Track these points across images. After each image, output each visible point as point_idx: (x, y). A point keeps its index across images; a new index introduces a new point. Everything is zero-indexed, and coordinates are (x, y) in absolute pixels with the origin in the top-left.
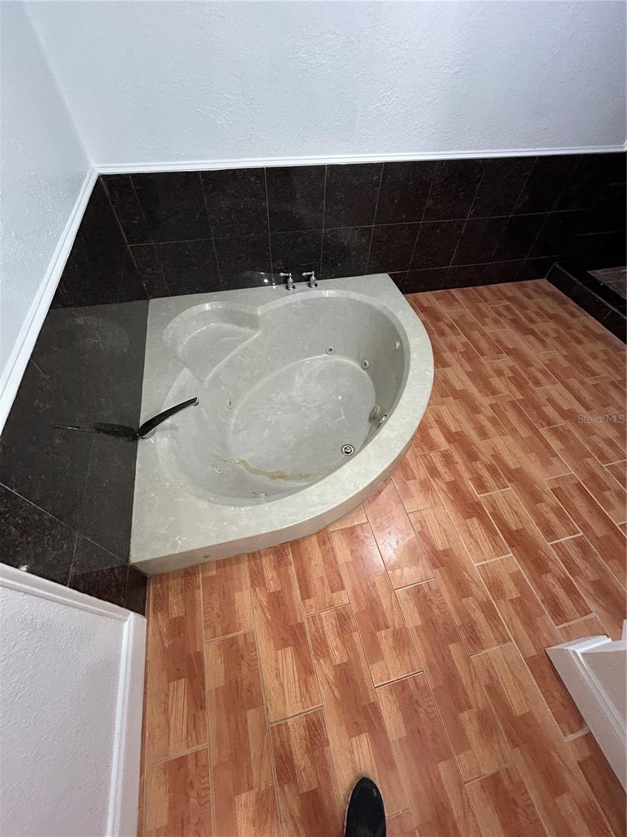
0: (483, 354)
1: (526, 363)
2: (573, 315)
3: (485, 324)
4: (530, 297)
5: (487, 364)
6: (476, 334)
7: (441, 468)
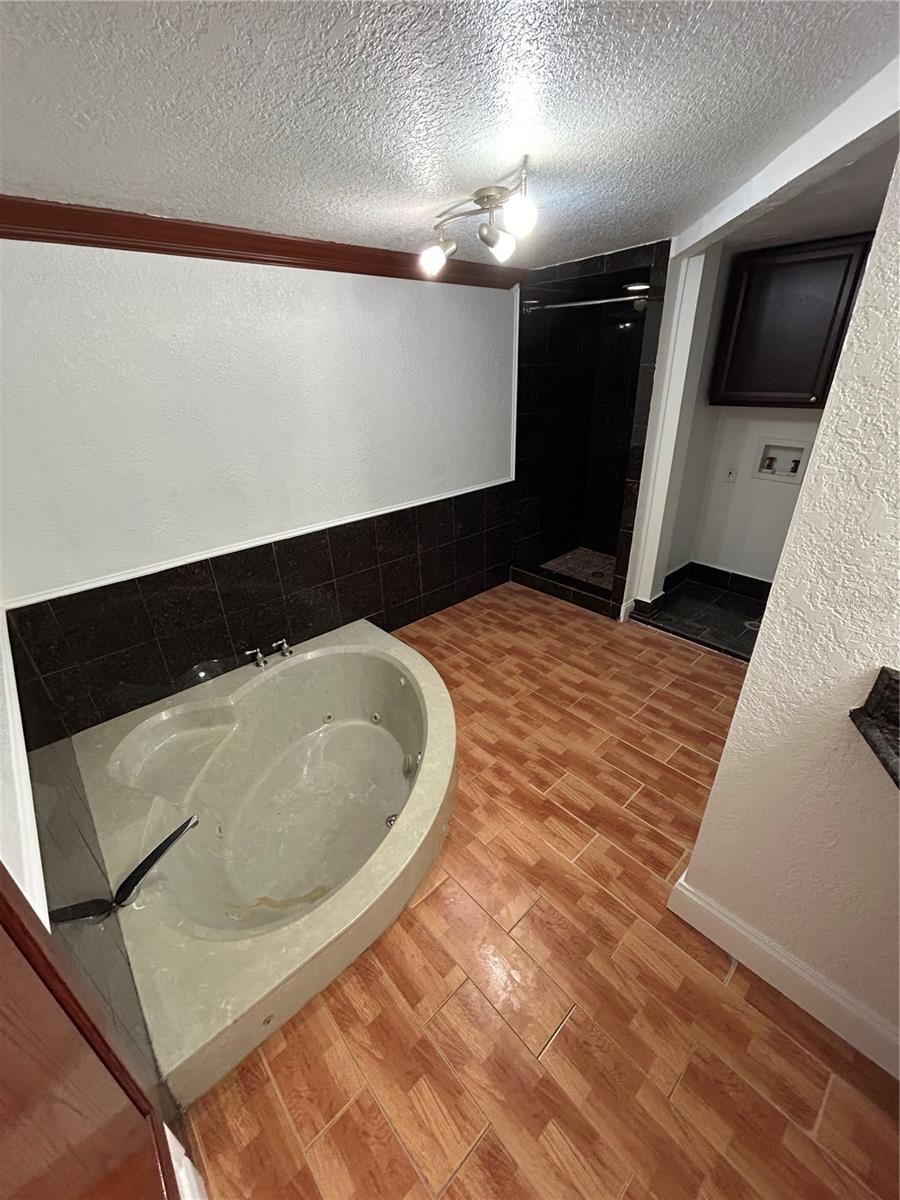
0: (488, 663)
1: (529, 656)
2: (547, 603)
3: (478, 635)
4: (505, 600)
5: (496, 670)
6: (472, 647)
7: (498, 784)
